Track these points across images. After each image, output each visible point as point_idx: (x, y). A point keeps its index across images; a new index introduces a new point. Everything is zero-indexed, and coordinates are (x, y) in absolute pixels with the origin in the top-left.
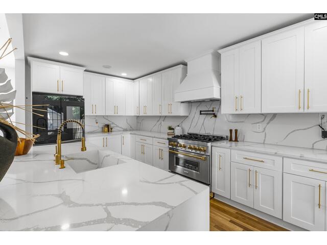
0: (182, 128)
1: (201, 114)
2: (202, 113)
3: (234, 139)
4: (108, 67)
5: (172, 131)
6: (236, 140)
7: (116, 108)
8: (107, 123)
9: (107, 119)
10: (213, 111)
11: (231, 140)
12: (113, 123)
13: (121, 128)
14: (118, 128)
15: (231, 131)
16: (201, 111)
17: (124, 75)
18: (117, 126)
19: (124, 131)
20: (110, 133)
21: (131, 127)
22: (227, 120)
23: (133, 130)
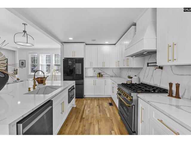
0: (139, 78)
1: (148, 66)
3: (174, 95)
4: (94, 40)
6: (178, 96)
7: (103, 63)
8: (100, 71)
11: (171, 95)
12: (104, 72)
13: (108, 75)
14: (107, 75)
15: (171, 85)
16: (148, 64)
17: (107, 43)
18: (106, 74)
19: (110, 77)
20: (101, 78)
21: (116, 75)
22: (173, 72)
23: (117, 77)
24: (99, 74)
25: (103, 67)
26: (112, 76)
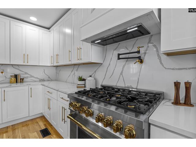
1: (119, 59)
2: (121, 56)
5: (83, 82)
7: (26, 57)
8: (17, 72)
9: (19, 69)
10: (138, 52)
12: (26, 73)
13: (36, 78)
16: (119, 55)
19: (40, 81)
20: (19, 84)
21: (49, 77)
22: (163, 66)
23: (52, 80)
24: (16, 76)
25: (25, 64)
26: (43, 80)
